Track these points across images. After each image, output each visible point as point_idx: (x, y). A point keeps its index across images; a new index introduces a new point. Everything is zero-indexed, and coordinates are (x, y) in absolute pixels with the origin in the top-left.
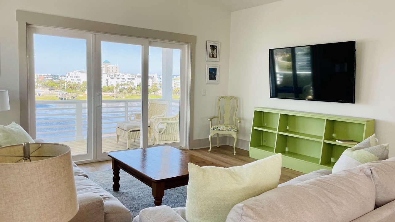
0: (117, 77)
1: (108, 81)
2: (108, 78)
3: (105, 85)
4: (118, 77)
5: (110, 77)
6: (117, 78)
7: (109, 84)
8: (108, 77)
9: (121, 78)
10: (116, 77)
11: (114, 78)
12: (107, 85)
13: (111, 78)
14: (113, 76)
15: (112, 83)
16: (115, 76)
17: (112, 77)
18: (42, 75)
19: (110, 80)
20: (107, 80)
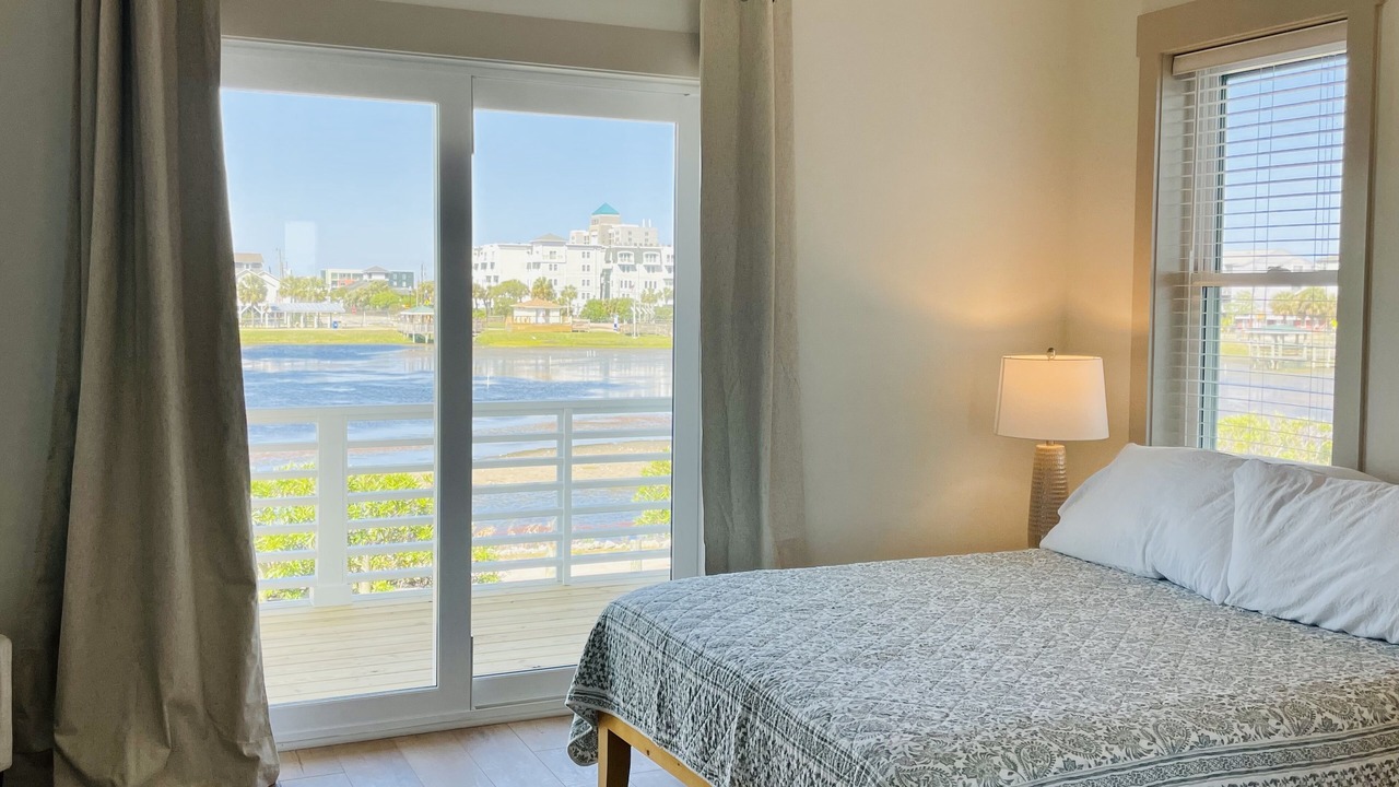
0: (646, 262)
1: (607, 279)
2: (609, 266)
3: (598, 297)
4: (649, 263)
5: (619, 262)
6: (649, 268)
7: (615, 293)
8: (608, 262)
9: (664, 268)
10: (641, 262)
11: (634, 268)
12: (607, 295)
13: (624, 268)
14: (632, 258)
15: (624, 290)
16: (639, 260)
17: (626, 263)
18: (349, 275)
19: (617, 276)
20: (606, 273)
